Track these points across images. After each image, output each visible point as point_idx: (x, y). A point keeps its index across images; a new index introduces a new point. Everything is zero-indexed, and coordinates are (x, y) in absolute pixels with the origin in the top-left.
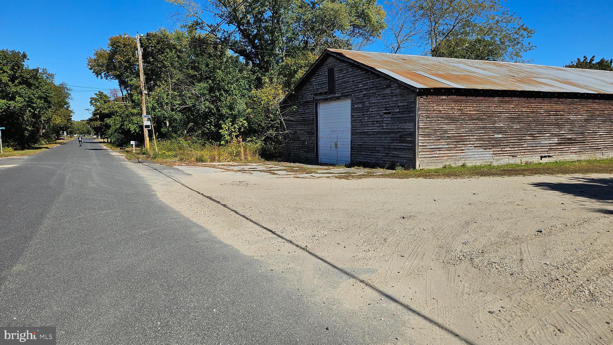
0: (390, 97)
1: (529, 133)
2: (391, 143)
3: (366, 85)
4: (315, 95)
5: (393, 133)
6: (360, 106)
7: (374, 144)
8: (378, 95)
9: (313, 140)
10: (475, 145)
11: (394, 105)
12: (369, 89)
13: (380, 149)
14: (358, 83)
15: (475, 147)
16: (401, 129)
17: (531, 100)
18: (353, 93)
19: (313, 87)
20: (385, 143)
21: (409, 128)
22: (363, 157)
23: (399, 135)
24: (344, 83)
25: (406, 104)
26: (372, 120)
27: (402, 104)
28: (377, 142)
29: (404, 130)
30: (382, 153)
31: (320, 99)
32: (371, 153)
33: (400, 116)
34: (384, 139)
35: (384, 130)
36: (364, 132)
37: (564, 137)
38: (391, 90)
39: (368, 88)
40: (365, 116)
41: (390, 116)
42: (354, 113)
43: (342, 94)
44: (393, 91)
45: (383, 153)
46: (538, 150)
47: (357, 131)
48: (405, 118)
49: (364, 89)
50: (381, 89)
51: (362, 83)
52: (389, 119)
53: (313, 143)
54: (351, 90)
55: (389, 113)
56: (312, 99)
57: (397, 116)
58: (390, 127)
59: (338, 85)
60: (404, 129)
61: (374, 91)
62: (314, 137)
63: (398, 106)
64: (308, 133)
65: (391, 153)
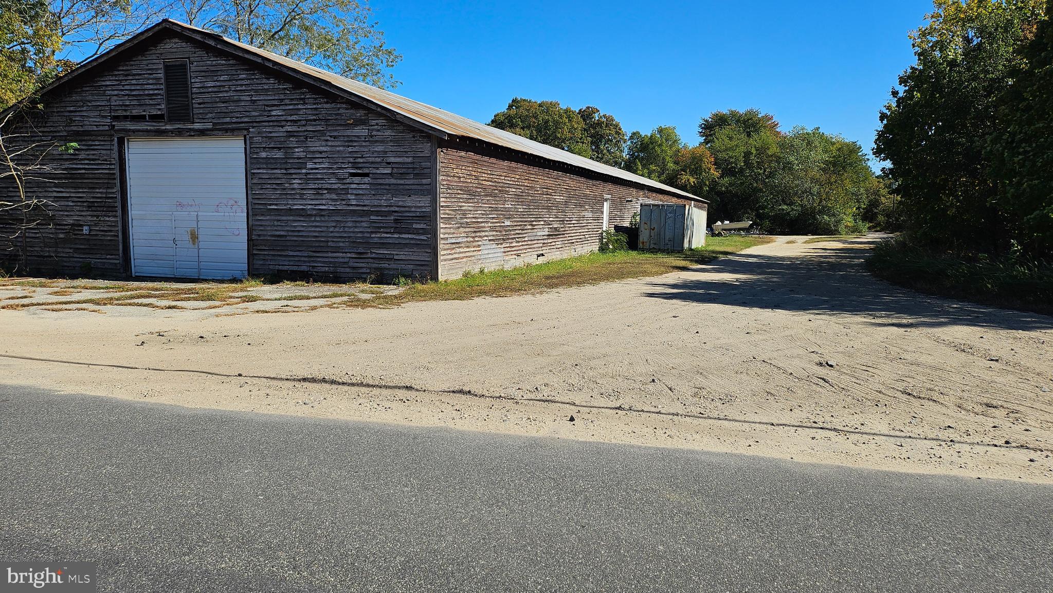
0: (367, 143)
1: (529, 219)
2: (372, 232)
3: (292, 112)
4: (116, 118)
5: (378, 213)
6: (279, 155)
7: (323, 234)
8: (331, 136)
9: (109, 223)
10: (490, 238)
11: (379, 160)
12: (304, 122)
13: (341, 244)
14: (267, 106)
15: (489, 240)
16: (398, 206)
17: (531, 169)
18: (253, 127)
19: (109, 100)
20: (354, 232)
21: (419, 205)
22: (289, 261)
23: (392, 218)
24: (223, 102)
25: (410, 160)
26: (316, 186)
27: (398, 160)
28: (331, 230)
29: (407, 209)
30: (346, 253)
31: (134, 131)
32: (314, 252)
33: (393, 181)
34: (350, 224)
35: (351, 208)
36: (290, 209)
37: (551, 226)
38: (368, 129)
39: (300, 120)
40: (294, 176)
41: (366, 180)
42: (258, 169)
43: (214, 124)
44: (374, 133)
45: (350, 253)
46: (535, 246)
47: (269, 207)
48: (407, 187)
49: (287, 121)
50: (340, 125)
51: (281, 107)
52: (364, 186)
53: (111, 231)
54: (246, 120)
55: (367, 175)
56: (107, 128)
57: (387, 181)
58: (367, 202)
59: (200, 104)
60: (405, 207)
61: (319, 128)
62: (115, 216)
63: (389, 163)
64: (89, 207)
65: (371, 253)
